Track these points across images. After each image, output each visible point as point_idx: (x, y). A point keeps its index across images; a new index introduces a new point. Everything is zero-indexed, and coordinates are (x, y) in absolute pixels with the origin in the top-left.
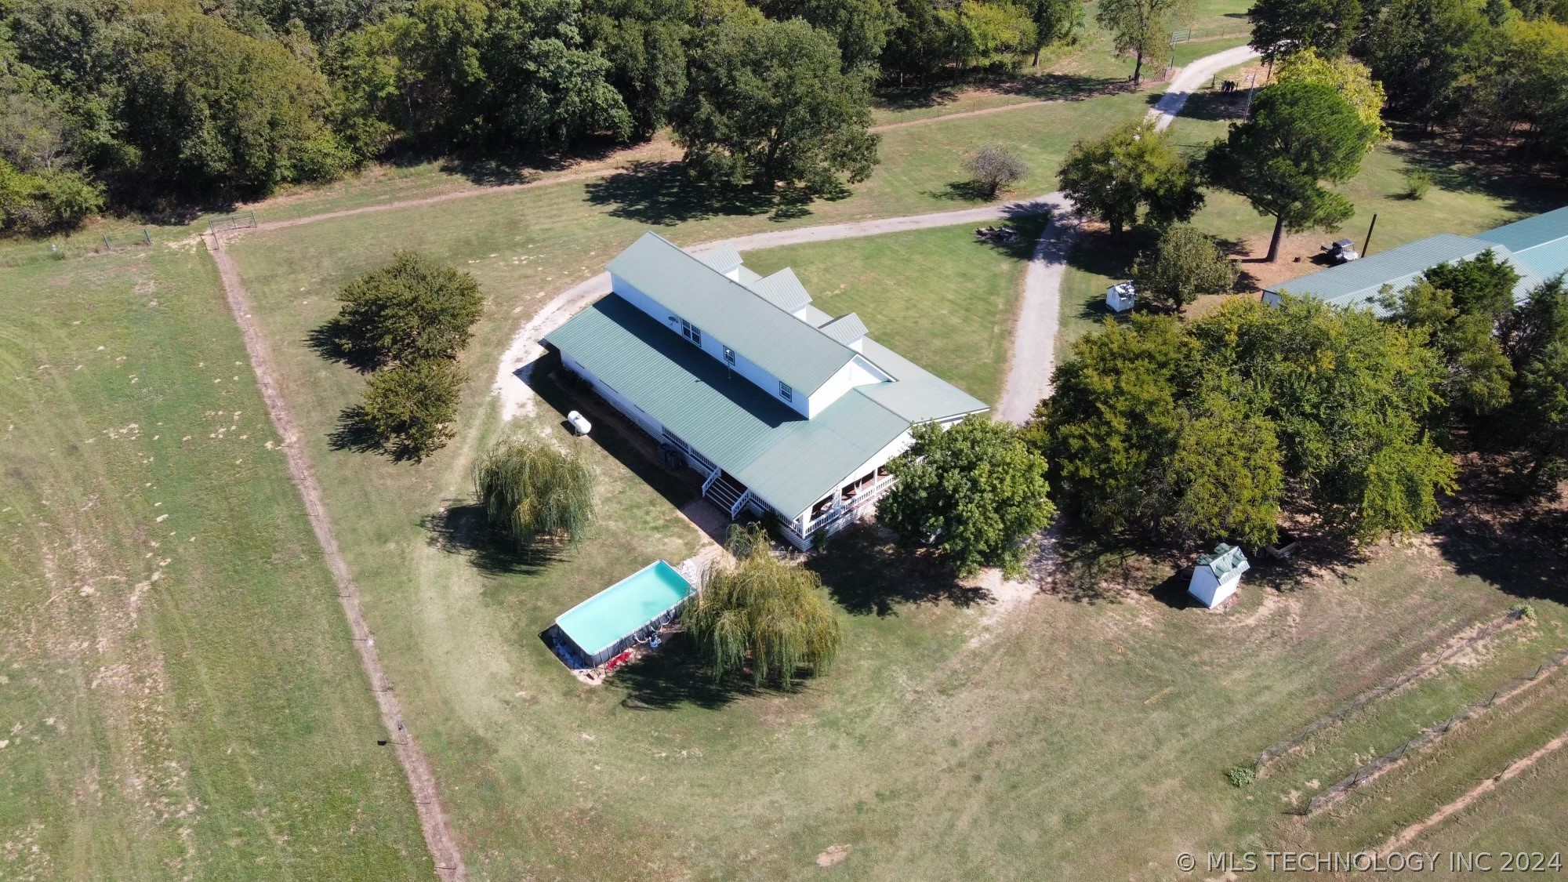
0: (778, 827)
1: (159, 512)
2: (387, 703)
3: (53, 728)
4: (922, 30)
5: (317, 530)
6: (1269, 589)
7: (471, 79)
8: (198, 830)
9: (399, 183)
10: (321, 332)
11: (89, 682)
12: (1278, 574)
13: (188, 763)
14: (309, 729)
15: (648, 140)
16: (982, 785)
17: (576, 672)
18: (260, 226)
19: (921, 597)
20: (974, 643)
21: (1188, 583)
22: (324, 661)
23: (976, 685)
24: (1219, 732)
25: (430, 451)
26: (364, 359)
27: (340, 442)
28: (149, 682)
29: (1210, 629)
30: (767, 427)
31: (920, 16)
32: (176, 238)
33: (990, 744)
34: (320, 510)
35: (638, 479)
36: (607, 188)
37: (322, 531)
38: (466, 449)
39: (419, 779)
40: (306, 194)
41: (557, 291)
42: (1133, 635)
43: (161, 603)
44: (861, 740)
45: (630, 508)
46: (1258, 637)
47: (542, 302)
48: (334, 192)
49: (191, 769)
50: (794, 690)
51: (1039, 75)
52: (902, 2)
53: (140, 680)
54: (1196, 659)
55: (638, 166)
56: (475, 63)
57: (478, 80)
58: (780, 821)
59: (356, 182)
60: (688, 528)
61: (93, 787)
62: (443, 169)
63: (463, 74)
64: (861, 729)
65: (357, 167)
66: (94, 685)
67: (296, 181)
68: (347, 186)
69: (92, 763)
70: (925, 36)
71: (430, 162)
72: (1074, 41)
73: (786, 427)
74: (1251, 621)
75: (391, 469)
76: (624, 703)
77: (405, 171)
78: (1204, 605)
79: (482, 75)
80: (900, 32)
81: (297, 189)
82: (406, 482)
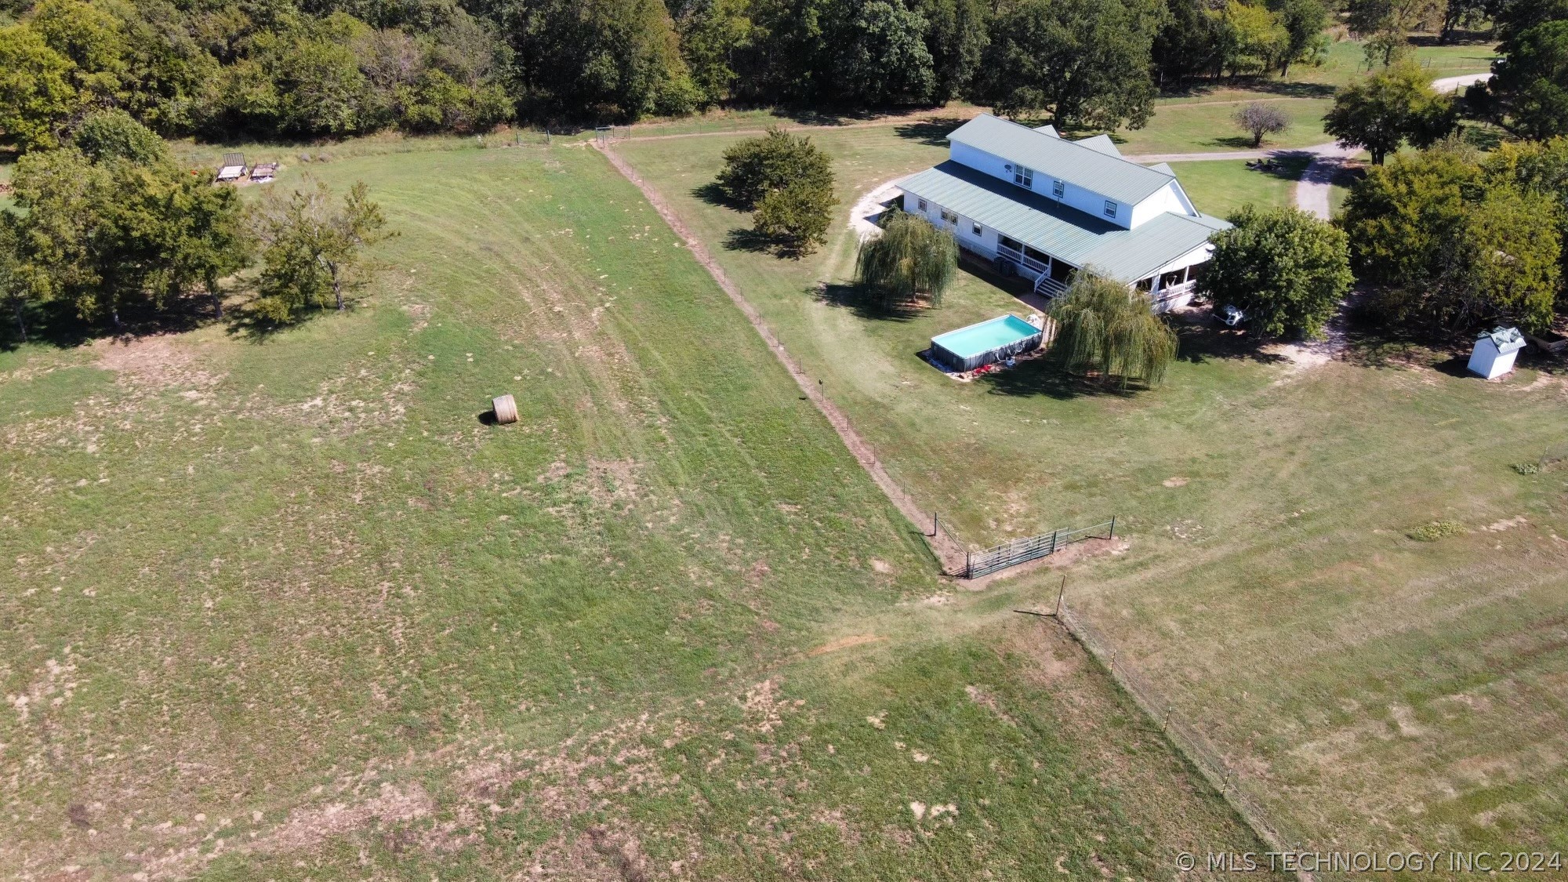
0: (1128, 465)
1: (600, 274)
2: (800, 380)
3: (552, 374)
4: (1187, 30)
5: (726, 290)
6: (1542, 373)
7: (810, 34)
8: (672, 431)
9: (737, 121)
10: (700, 190)
11: (572, 353)
12: (1549, 365)
13: (656, 398)
14: (744, 388)
15: (943, 106)
16: (1296, 458)
17: (949, 374)
18: (632, 139)
19: (1229, 356)
20: (1278, 383)
21: (1467, 362)
22: (747, 355)
23: (1283, 405)
24: (1502, 445)
25: (804, 254)
26: (740, 204)
27: (731, 246)
28: (617, 356)
29: (1490, 390)
30: (1094, 236)
31: (1186, 17)
32: (567, 141)
33: (1299, 437)
34: (727, 281)
35: (978, 280)
36: (912, 130)
37: (730, 291)
38: (834, 255)
39: (835, 418)
40: (664, 123)
41: (889, 179)
42: (1419, 389)
43: (616, 318)
44: (1189, 427)
45: (975, 294)
46: (1537, 396)
47: (878, 184)
48: (688, 122)
49: (660, 401)
50: (1127, 396)
51: (1287, 82)
52: (1172, 3)
53: (611, 355)
54: (1478, 405)
55: (936, 120)
56: (815, 21)
57: (815, 36)
58: (1129, 462)
59: (702, 118)
60: (1025, 307)
61: (589, 405)
62: (773, 114)
63: (804, 30)
64: (1188, 420)
65: (703, 107)
66: (577, 355)
67: (656, 114)
68: (696, 119)
69: (586, 393)
70: (1189, 35)
71: (762, 108)
72: (1318, 63)
73: (1110, 235)
74: (1527, 389)
75: (776, 262)
76: (990, 392)
77: (742, 113)
78: (1485, 377)
79: (820, 32)
80: (1167, 30)
81: (657, 119)
82: (790, 269)
